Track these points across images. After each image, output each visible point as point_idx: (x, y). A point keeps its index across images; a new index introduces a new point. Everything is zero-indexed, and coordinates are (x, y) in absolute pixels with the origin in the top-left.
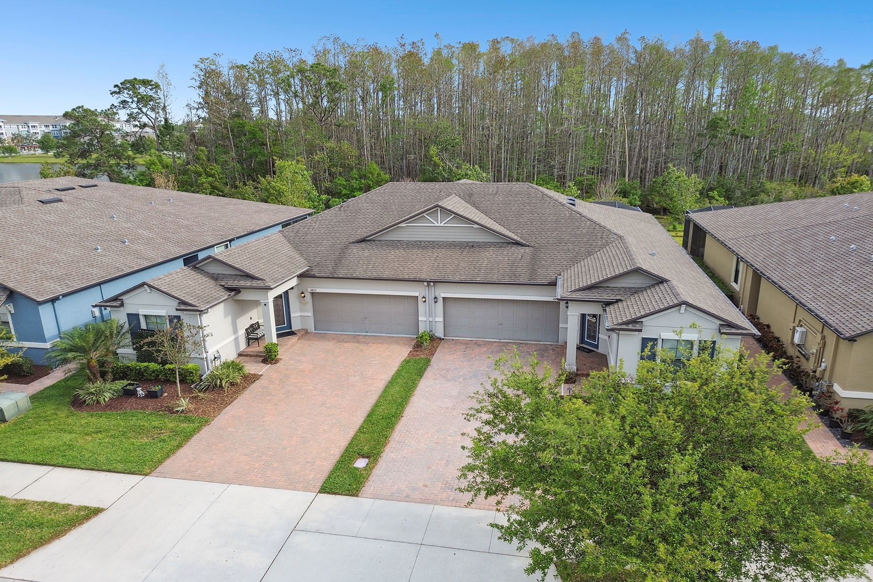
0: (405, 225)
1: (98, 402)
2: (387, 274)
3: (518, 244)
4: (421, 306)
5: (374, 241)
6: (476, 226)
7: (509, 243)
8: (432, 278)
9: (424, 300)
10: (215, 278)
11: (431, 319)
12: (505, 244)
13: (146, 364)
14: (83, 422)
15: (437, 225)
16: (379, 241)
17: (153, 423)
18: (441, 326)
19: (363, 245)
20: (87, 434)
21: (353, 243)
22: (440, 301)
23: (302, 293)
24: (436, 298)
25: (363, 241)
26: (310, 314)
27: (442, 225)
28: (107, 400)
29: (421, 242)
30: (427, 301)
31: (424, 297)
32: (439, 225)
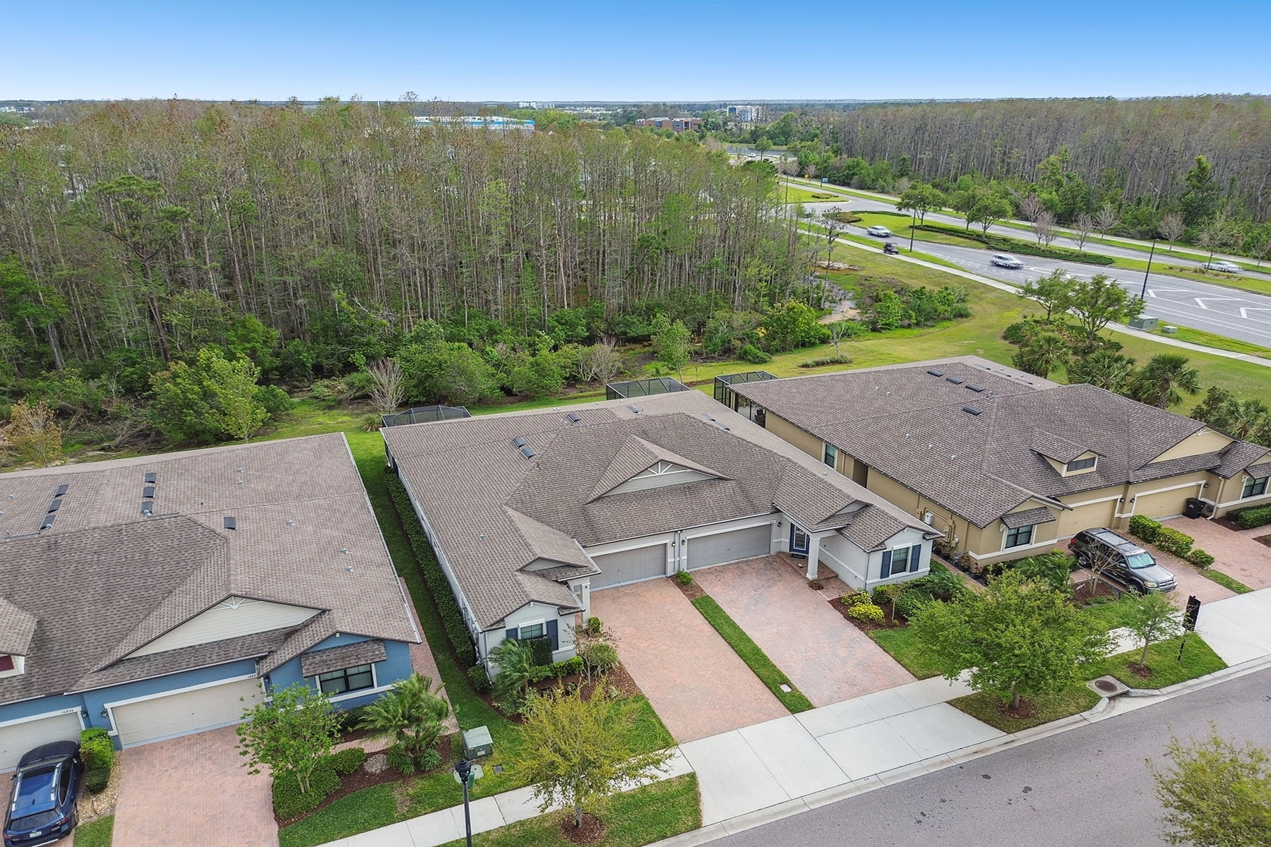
0: (631, 480)
3: (720, 478)
4: (670, 551)
5: (603, 498)
6: (689, 470)
7: (716, 480)
9: (674, 545)
10: (542, 574)
11: (678, 560)
12: (713, 481)
15: (657, 474)
16: (608, 497)
18: (686, 564)
19: (597, 504)
21: (587, 503)
22: (687, 542)
24: (683, 541)
25: (595, 500)
27: (662, 474)
29: (644, 491)
30: (677, 545)
31: (674, 543)
32: (660, 474)
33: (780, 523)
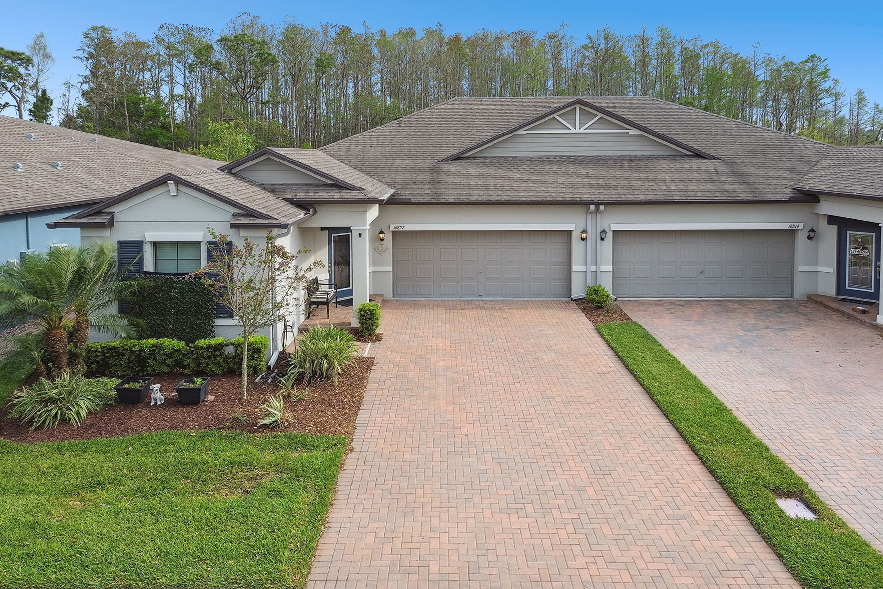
0: (524, 133)
1: (65, 421)
2: (523, 196)
3: (699, 155)
4: (577, 247)
5: (475, 158)
6: (634, 131)
7: (682, 156)
8: (602, 199)
9: (584, 235)
11: (593, 268)
12: (678, 157)
13: (152, 341)
14: (44, 465)
15: (573, 131)
16: (485, 158)
17: (222, 455)
18: (609, 277)
19: (462, 163)
20: (66, 493)
21: (444, 160)
22: (610, 236)
23: (381, 232)
24: (604, 232)
25: (457, 158)
26: (390, 269)
27: (582, 131)
28: (84, 413)
29: (549, 157)
30: (590, 236)
31: (584, 231)
32: (577, 131)
33: (812, 230)
